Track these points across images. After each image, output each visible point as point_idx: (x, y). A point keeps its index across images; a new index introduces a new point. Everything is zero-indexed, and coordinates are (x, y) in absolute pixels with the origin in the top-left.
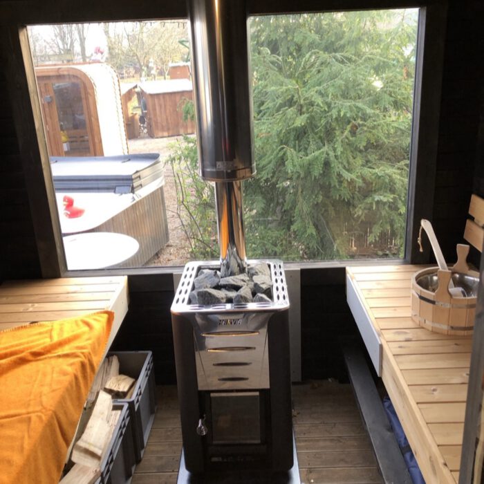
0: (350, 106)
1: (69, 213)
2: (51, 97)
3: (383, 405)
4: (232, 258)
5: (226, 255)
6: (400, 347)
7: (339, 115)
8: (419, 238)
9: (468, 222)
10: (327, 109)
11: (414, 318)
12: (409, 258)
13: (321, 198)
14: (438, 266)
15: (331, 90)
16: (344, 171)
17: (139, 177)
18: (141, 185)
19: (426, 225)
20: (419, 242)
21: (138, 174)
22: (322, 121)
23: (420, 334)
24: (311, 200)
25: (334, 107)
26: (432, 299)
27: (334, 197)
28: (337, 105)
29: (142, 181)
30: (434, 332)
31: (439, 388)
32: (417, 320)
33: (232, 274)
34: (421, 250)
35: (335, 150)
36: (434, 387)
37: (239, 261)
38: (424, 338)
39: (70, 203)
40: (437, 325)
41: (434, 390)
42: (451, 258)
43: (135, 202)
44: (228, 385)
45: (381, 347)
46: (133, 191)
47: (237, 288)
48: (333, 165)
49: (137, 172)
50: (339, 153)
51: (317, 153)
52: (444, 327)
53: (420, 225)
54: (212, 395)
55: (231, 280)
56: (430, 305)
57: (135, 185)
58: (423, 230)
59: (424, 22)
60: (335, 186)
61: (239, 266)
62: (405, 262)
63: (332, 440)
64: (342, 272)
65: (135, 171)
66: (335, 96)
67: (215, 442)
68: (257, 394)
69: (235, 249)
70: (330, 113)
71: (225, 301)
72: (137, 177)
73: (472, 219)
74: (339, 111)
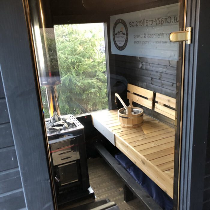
0: (75, 58)
3: (115, 158)
4: (55, 116)
5: (53, 115)
6: (120, 134)
7: (72, 61)
8: (115, 100)
9: (128, 93)
10: (66, 59)
11: (121, 125)
12: (111, 108)
13: (69, 94)
14: (124, 107)
15: (67, 52)
16: (77, 82)
19: (117, 95)
20: (115, 101)
22: (65, 64)
23: (124, 129)
24: (65, 95)
25: (69, 59)
26: (126, 117)
27: (74, 93)
28: (70, 58)
30: (128, 127)
31: (137, 142)
32: (122, 125)
33: (56, 121)
34: (116, 104)
35: (72, 74)
36: (135, 142)
37: (58, 117)
38: (126, 130)
40: (129, 125)
41: (136, 143)
42: (127, 104)
44: (64, 161)
45: (114, 135)
47: (62, 125)
48: (73, 80)
50: (74, 76)
51: (66, 76)
52: (131, 125)
53: (115, 95)
54: (59, 166)
55: (58, 123)
56: (126, 119)
58: (116, 97)
59: (106, 27)
60: (74, 88)
61: (58, 118)
62: (110, 110)
63: (98, 177)
64: (90, 116)
66: (69, 55)
67: (61, 185)
68: (75, 162)
69: (56, 113)
70: (68, 61)
71: (59, 130)
73: (129, 91)
74: (71, 60)
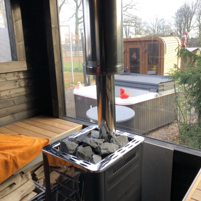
1: (121, 96)
2: (146, 49)
5: (100, 125)
17: (163, 85)
18: (163, 90)
21: (163, 84)
29: (165, 88)
39: (122, 92)
43: (157, 97)
46: (157, 91)
49: (161, 83)
57: (159, 89)
65: (160, 82)
72: (161, 86)
